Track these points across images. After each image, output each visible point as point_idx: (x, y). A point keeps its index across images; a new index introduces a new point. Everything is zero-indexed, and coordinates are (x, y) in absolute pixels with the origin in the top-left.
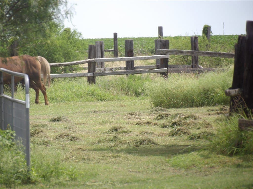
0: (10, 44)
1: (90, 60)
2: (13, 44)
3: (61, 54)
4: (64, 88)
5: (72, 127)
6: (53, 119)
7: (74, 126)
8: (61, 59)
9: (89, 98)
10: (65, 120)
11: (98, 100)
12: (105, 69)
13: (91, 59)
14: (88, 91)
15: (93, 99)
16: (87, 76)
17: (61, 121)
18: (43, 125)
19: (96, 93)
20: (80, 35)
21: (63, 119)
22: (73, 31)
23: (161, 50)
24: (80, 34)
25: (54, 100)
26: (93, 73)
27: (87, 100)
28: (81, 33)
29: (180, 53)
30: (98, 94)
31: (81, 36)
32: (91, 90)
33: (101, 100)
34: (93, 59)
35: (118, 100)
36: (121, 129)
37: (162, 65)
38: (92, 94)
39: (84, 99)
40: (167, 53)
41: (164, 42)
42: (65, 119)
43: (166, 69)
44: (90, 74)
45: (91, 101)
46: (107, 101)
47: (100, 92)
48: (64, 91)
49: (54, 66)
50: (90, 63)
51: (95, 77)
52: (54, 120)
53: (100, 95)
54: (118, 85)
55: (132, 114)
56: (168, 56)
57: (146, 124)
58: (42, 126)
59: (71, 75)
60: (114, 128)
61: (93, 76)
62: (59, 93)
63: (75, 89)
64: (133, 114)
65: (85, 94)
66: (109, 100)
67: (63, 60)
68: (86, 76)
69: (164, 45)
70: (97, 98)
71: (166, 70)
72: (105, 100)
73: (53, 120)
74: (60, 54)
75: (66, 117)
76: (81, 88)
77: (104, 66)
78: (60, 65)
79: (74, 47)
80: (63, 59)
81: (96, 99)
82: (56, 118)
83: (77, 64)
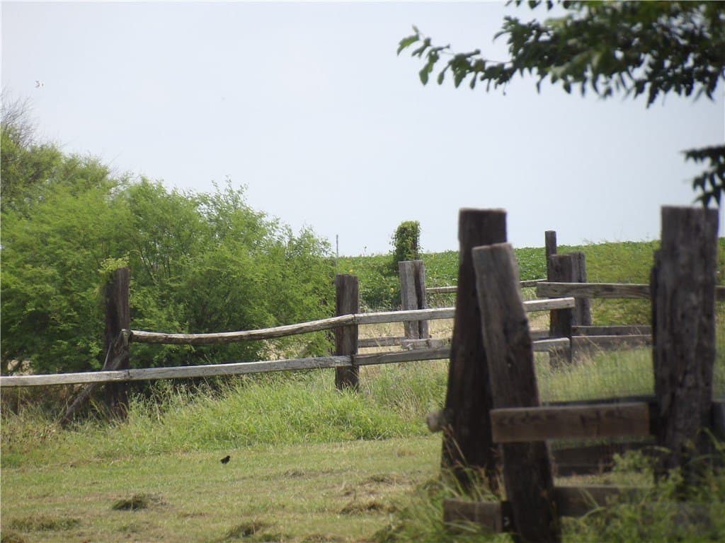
0: (105, 282)
1: (339, 320)
2: (113, 281)
3: (266, 304)
4: (261, 403)
5: (143, 526)
6: (120, 502)
7: (147, 523)
8: (266, 318)
9: (331, 430)
10: (156, 504)
11: (359, 438)
12: (427, 342)
13: (342, 315)
14: (329, 410)
15: (342, 434)
16: (333, 365)
17: (144, 508)
18: (68, 523)
19: (353, 415)
20: (323, 247)
21: (151, 501)
22: (304, 236)
23: (549, 285)
24: (324, 243)
25: (226, 441)
26: (352, 358)
27: (326, 439)
28: (327, 241)
29: (605, 292)
30: (358, 418)
31: (327, 250)
32: (338, 406)
33: (368, 435)
34: (350, 316)
35: (416, 434)
36: (262, 528)
37: (554, 330)
38: (342, 420)
39: (316, 434)
40: (568, 294)
41: (557, 261)
42: (156, 500)
43: (567, 339)
44: (341, 361)
45: (338, 439)
46: (385, 438)
47: (363, 413)
48: (260, 413)
49: (234, 341)
50: (342, 327)
51: (358, 368)
52: (125, 506)
53: (363, 421)
54: (425, 390)
55: (380, 479)
56: (570, 303)
57: (367, 511)
58: (64, 526)
59: (285, 364)
60: (241, 528)
61: (350, 365)
62: (244, 421)
63: (290, 406)
64: (382, 481)
65: (319, 420)
66: (390, 437)
67: (271, 320)
68: (331, 366)
69: (557, 271)
70: (354, 431)
71: (565, 343)
72: (379, 435)
73: (123, 504)
74: (262, 304)
75: (160, 495)
76: (310, 402)
77: (427, 334)
78: (251, 335)
79: (306, 281)
80: (272, 318)
81: (351, 434)
82: (130, 498)
83: (301, 331)
